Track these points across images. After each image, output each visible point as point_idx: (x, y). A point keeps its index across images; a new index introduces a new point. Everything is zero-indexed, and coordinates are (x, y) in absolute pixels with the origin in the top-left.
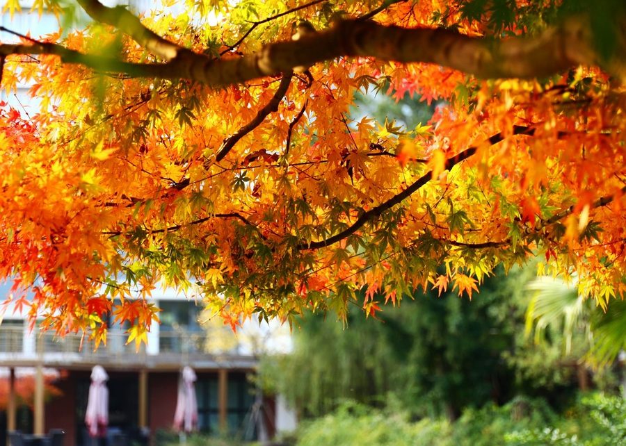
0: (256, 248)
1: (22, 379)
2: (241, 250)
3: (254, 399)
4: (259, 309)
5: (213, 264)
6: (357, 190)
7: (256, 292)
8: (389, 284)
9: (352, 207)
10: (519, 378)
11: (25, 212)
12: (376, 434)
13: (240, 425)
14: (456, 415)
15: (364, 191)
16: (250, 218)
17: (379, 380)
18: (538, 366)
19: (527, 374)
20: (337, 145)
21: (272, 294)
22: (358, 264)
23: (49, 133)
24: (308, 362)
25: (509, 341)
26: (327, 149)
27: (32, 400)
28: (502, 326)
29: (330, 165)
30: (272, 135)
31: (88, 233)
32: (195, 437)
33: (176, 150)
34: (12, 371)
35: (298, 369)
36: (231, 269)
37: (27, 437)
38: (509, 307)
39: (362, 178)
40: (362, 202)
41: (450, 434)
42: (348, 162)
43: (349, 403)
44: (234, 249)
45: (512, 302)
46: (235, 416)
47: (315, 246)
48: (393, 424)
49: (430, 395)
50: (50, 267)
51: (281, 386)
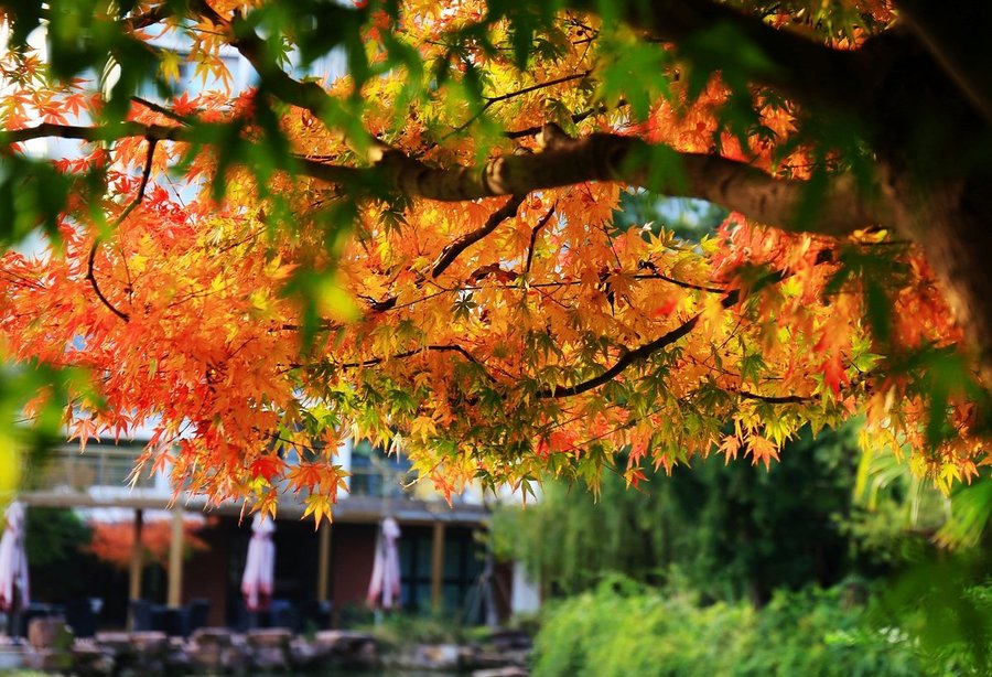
0: (482, 394)
1: (152, 526)
2: (460, 395)
3: (481, 566)
4: (482, 472)
5: (423, 410)
6: (618, 321)
7: (480, 449)
8: (659, 445)
9: (612, 344)
10: (853, 550)
11: (174, 342)
12: (650, 622)
13: (461, 603)
14: (763, 599)
15: (628, 322)
16: (475, 351)
17: (659, 547)
18: (882, 534)
19: (866, 544)
20: (594, 262)
21: (501, 453)
22: (618, 417)
23: (209, 232)
24: (561, 517)
25: (843, 498)
26: (581, 265)
27: (166, 556)
28: (833, 476)
29: (584, 288)
30: (509, 242)
31: (256, 373)
32: (395, 617)
33: (379, 256)
34: (139, 514)
35: (546, 527)
36: (447, 418)
37: (157, 609)
38: (844, 449)
39: (627, 306)
40: (625, 339)
41: (754, 625)
42: (608, 285)
43: (614, 577)
44: (452, 391)
45: (849, 443)
46: (454, 589)
47: (561, 392)
48: (676, 609)
49: (729, 570)
50: (205, 414)
51: (521, 550)
